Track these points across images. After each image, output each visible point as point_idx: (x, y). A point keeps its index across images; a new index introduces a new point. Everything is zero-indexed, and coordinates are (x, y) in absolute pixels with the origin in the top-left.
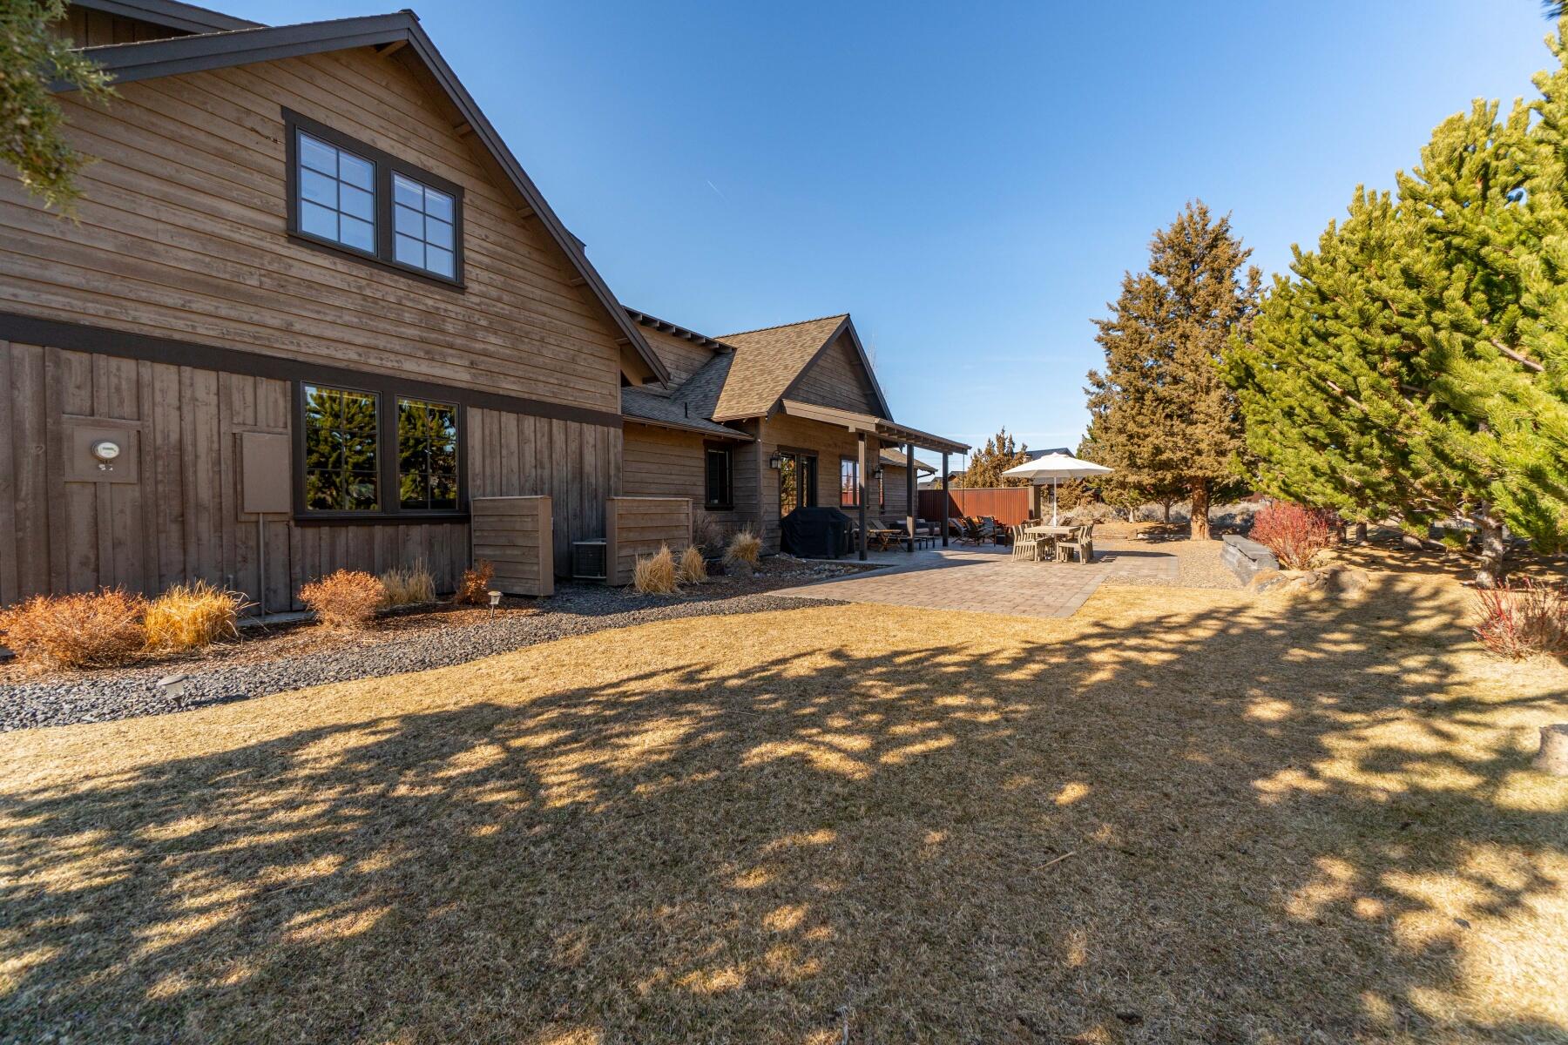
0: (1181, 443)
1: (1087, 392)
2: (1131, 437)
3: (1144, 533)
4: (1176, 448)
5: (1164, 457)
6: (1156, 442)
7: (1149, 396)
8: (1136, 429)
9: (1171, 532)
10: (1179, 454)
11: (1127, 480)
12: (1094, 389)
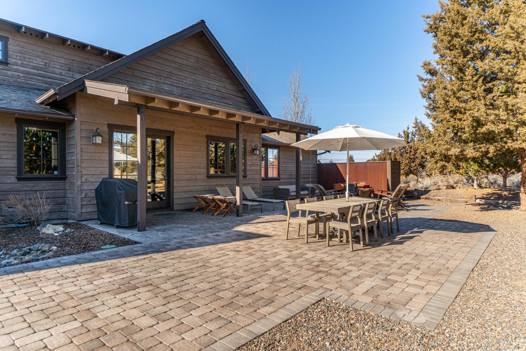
0: (503, 115)
1: (421, 79)
2: (454, 112)
3: (483, 198)
4: (499, 120)
5: (484, 130)
6: (476, 114)
7: (469, 72)
8: (457, 104)
9: (506, 198)
10: (502, 127)
11: (450, 153)
12: (429, 77)
